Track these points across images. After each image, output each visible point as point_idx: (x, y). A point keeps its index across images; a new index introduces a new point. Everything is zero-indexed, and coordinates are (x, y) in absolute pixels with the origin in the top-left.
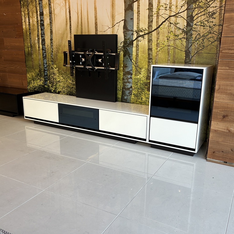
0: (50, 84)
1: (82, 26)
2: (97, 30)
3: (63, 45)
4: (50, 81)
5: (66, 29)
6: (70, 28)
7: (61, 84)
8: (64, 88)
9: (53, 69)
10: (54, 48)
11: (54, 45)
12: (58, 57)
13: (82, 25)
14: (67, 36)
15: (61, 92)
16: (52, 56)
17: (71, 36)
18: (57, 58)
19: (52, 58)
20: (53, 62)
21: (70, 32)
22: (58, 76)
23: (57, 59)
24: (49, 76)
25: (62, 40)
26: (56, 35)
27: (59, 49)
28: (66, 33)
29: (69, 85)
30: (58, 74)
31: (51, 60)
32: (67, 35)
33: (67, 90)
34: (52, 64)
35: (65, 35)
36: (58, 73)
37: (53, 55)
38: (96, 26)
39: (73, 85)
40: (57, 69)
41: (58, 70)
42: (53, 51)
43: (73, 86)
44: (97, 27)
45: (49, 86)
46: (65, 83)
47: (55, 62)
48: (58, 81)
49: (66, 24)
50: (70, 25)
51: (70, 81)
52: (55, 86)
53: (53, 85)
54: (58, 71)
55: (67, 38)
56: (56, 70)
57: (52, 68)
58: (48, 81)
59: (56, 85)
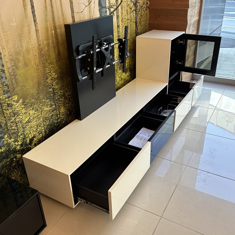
0: (10, 139)
1: (52, 7)
2: (73, 10)
3: (24, 49)
4: (9, 134)
5: (26, 16)
6: (33, 12)
7: (34, 123)
8: (40, 126)
9: (12, 105)
10: (7, 62)
11: (5, 56)
12: (19, 78)
13: (53, 5)
14: (28, 31)
15: (35, 137)
16: (4, 80)
17: (37, 29)
18: (16, 80)
19: (6, 85)
20: (9, 91)
21: (35, 21)
22: (25, 113)
23: (16, 82)
24: (6, 124)
25: (20, 40)
26: (4, 32)
27: (19, 61)
28: (26, 25)
29: (47, 116)
30: (24, 111)
31: (4, 91)
32: (30, 28)
33: (44, 125)
34: (9, 97)
35: (26, 29)
36: (24, 108)
37: (6, 78)
38: (72, 5)
39: (52, 111)
40: (21, 101)
41: (23, 103)
42: (5, 68)
43: (52, 114)
44: (73, 7)
45: (8, 145)
46: (39, 117)
47: (14, 89)
48: (26, 123)
49: (24, 6)
50: (33, 7)
51: (47, 109)
52: (21, 134)
53: (18, 136)
54: (22, 105)
55: (29, 33)
56: (18, 106)
57: (9, 105)
58: (6, 136)
59: (23, 131)
